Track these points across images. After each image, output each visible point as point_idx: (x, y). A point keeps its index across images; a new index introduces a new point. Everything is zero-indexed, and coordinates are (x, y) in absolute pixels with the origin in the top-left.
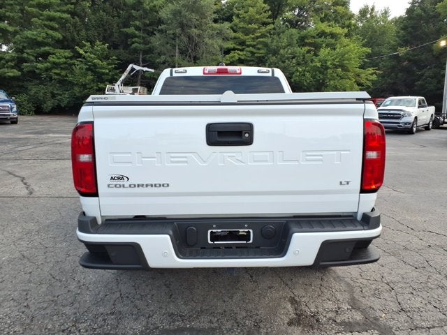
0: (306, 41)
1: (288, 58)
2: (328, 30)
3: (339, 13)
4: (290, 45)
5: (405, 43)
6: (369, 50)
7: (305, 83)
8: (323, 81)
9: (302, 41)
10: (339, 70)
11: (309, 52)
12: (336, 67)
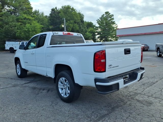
0: (19, 20)
1: (13, 26)
2: (27, 17)
3: (30, 12)
4: (13, 21)
5: (51, 25)
6: (43, 26)
7: (22, 37)
8: (29, 36)
9: (18, 20)
10: (34, 32)
11: (21, 25)
12: (33, 31)
